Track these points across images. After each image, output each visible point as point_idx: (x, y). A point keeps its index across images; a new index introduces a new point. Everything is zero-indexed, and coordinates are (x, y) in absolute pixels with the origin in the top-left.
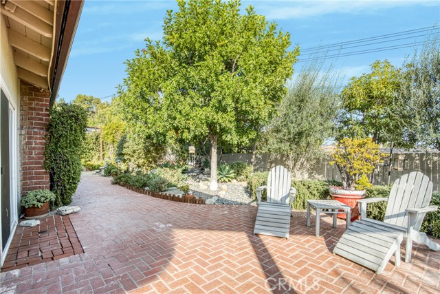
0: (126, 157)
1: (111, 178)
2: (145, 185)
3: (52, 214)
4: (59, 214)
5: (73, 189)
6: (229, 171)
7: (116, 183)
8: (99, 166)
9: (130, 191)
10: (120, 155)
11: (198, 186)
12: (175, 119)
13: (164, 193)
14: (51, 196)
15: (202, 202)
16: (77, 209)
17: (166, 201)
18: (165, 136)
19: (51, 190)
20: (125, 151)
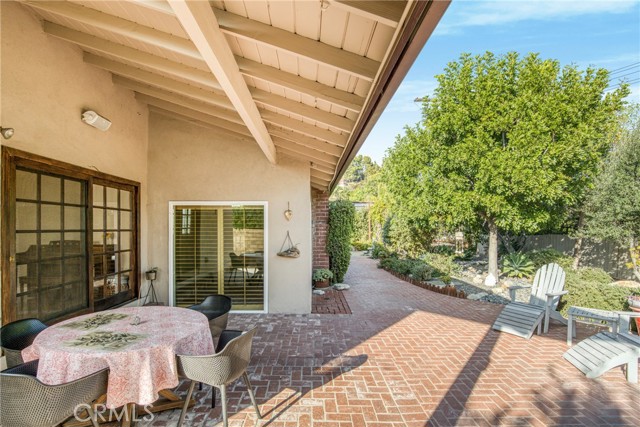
0: (392, 240)
1: (378, 261)
2: (408, 272)
3: (331, 288)
4: (335, 288)
5: (345, 270)
6: (524, 262)
7: (382, 267)
8: (367, 246)
9: (393, 277)
10: (386, 237)
11: (471, 279)
12: (436, 204)
13: (428, 283)
14: (331, 274)
15: (463, 296)
16: (347, 287)
17: (424, 291)
18: (427, 221)
19: (330, 269)
20: (391, 234)
